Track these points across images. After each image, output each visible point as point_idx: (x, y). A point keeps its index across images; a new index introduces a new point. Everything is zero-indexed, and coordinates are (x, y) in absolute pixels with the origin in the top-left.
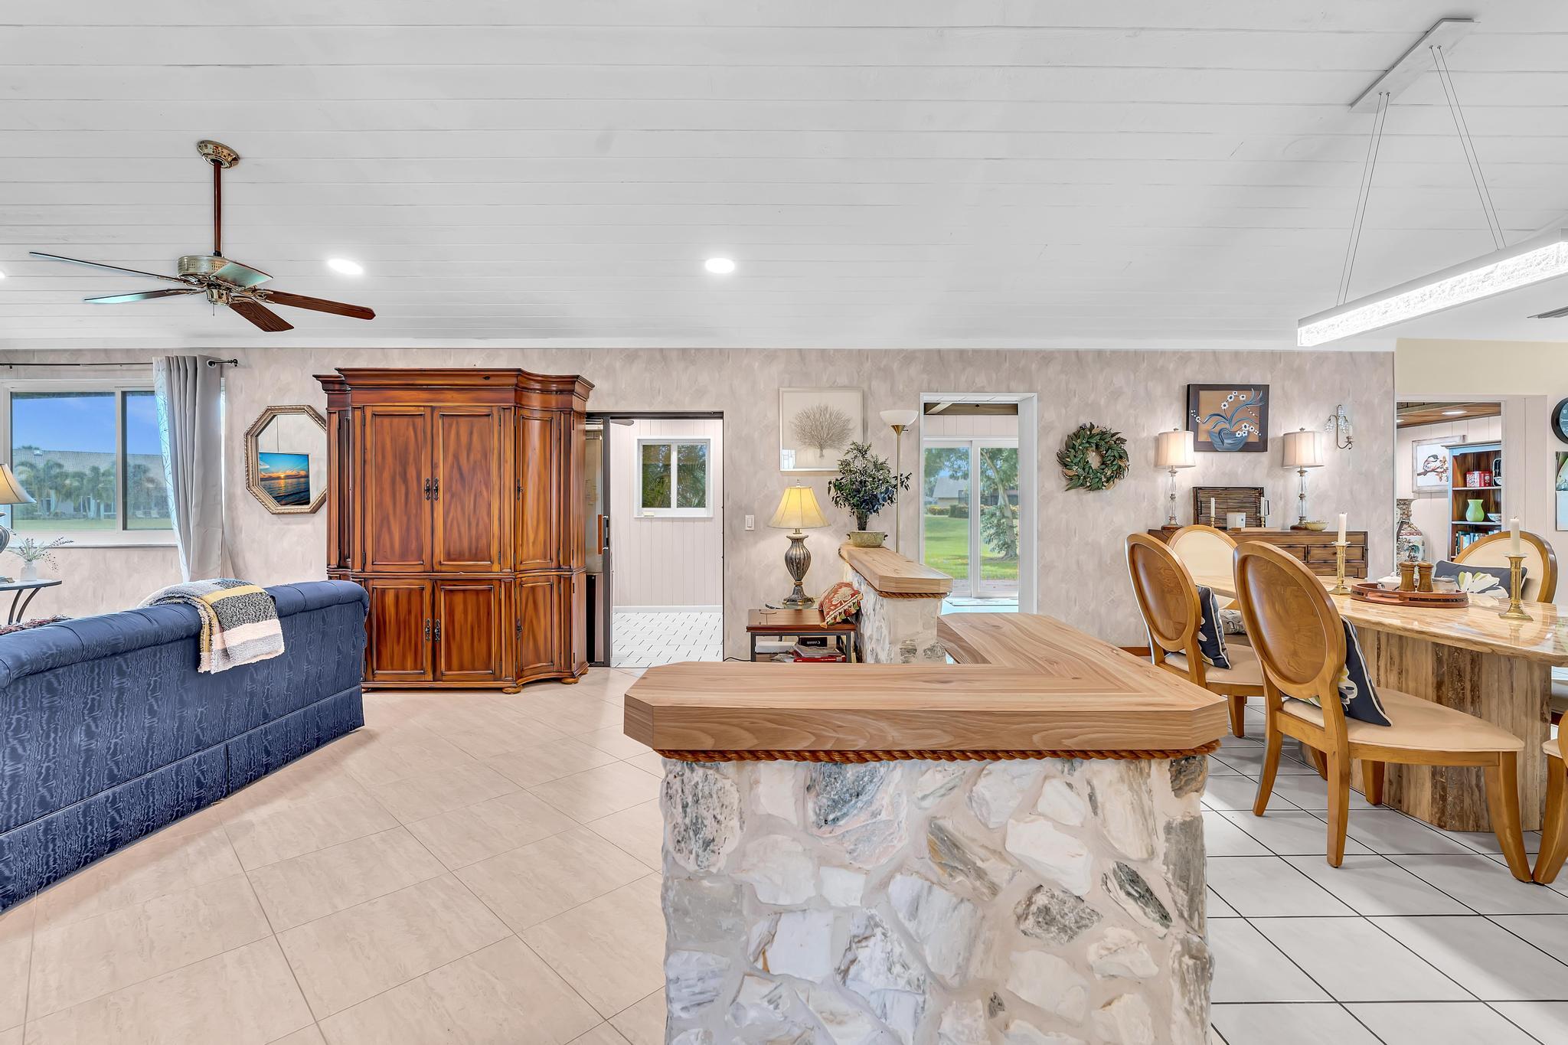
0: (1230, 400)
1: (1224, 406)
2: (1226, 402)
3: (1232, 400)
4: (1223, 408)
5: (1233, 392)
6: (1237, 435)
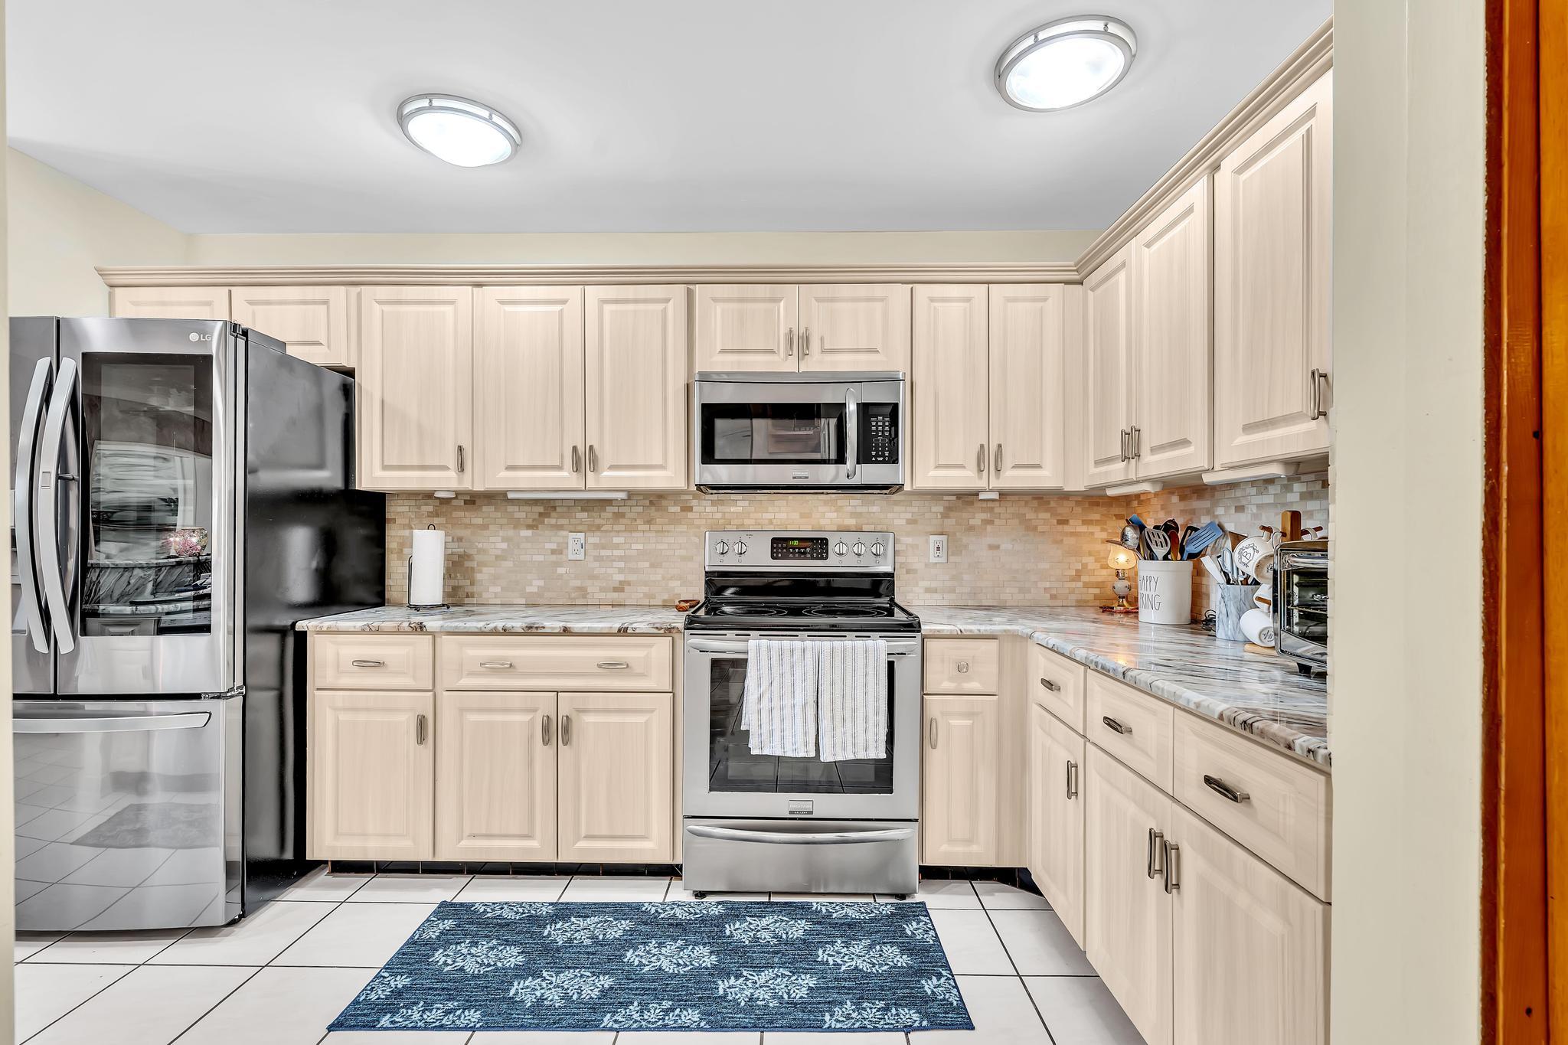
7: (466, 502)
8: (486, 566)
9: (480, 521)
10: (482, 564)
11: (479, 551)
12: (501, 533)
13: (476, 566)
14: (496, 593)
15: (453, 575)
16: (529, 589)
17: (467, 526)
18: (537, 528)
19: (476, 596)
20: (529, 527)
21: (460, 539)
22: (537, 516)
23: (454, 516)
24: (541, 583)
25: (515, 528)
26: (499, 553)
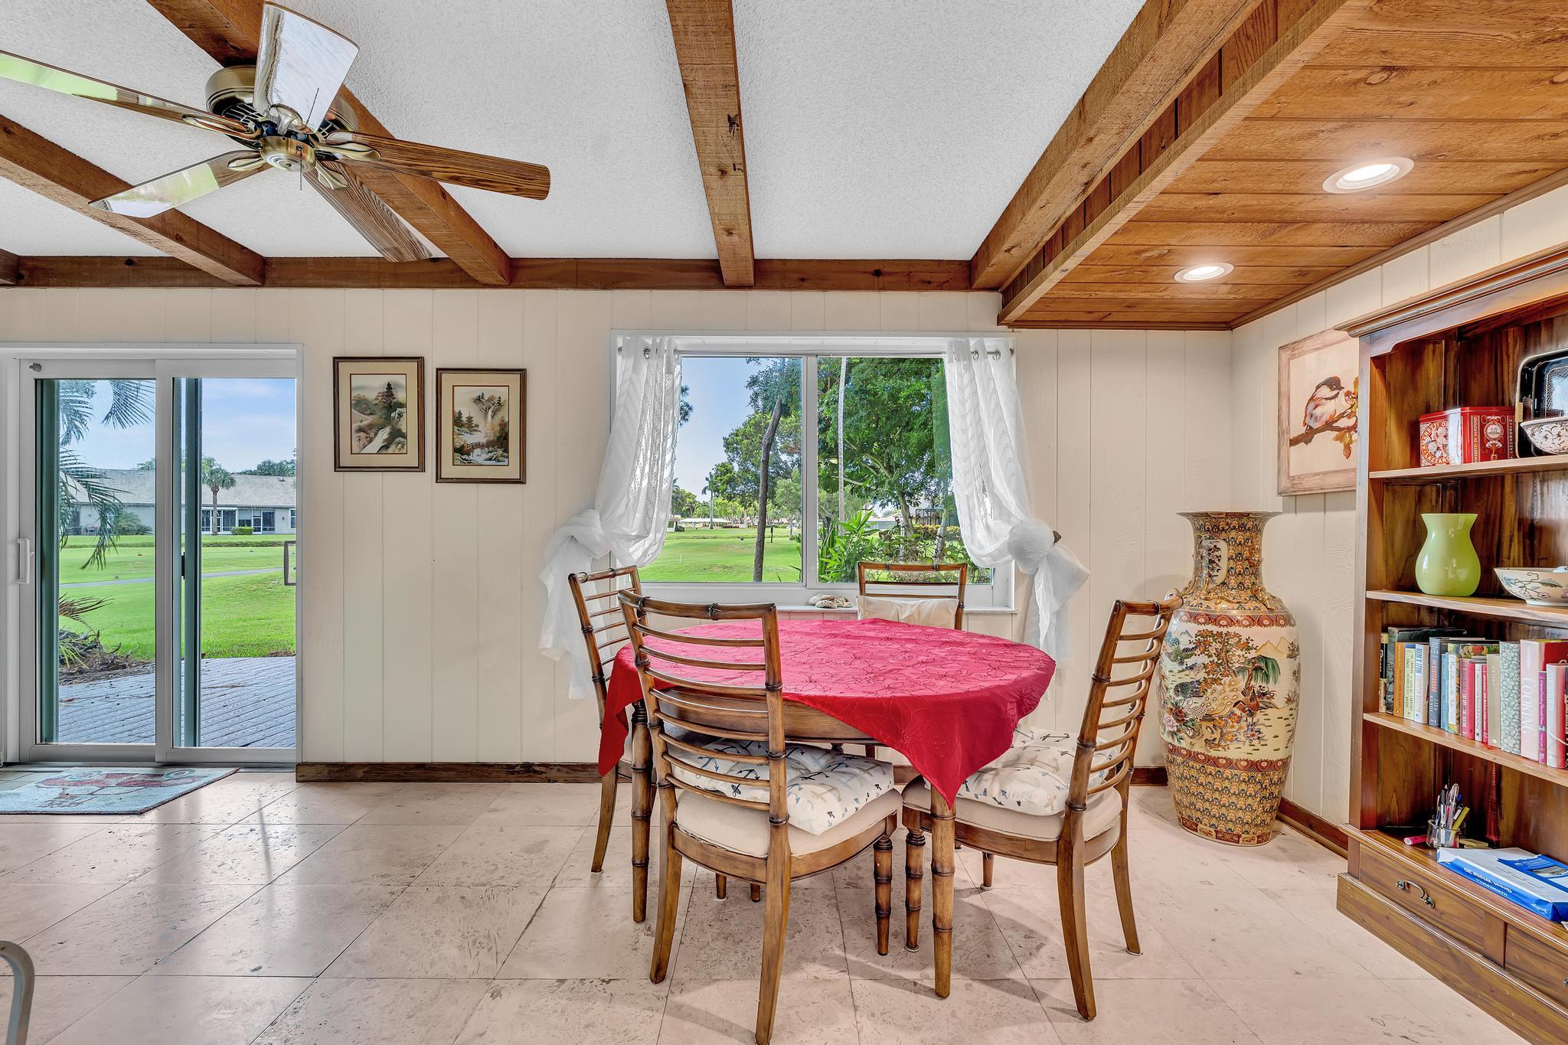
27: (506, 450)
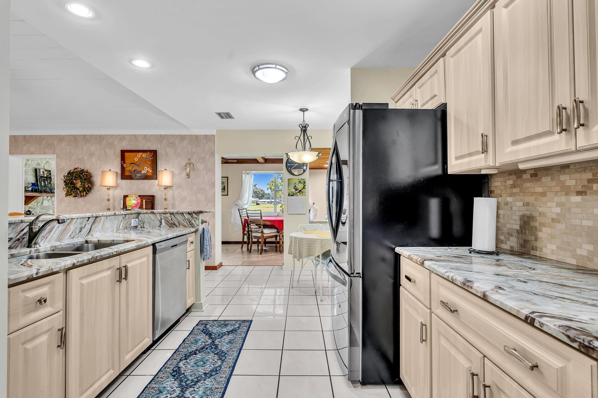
0: (138, 157)
1: (136, 159)
2: (137, 157)
3: (139, 157)
4: (136, 160)
5: (140, 153)
6: (142, 172)
7: (532, 175)
8: (545, 226)
9: (540, 190)
10: (542, 225)
11: (540, 214)
12: (556, 199)
13: (538, 225)
14: (552, 250)
15: (523, 231)
16: (579, 252)
17: (533, 194)
18: (586, 194)
19: (538, 250)
20: (579, 193)
21: (528, 204)
22: (586, 183)
23: (524, 186)
24: (591, 247)
25: (567, 194)
26: (554, 216)
27: (225, 190)
